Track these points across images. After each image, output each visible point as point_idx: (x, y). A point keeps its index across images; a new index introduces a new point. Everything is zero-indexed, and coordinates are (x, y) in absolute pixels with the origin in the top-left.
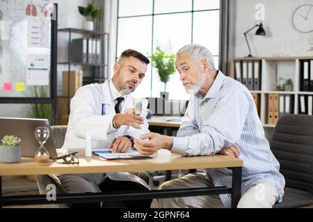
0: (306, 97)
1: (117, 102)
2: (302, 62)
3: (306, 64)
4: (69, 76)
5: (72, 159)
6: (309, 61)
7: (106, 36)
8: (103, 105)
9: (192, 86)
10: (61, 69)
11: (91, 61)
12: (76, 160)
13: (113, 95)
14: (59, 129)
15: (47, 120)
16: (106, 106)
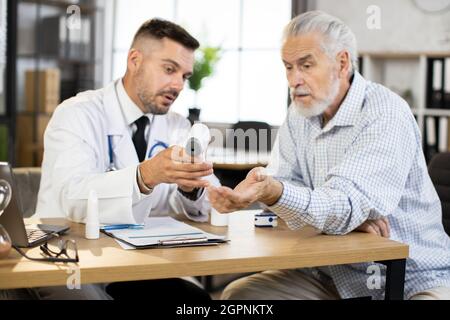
0: (437, 119)
1: (135, 128)
2: (431, 61)
3: (437, 66)
4: (37, 78)
5: (64, 251)
6: (442, 59)
7: (98, 15)
8: (109, 137)
9: (313, 101)
10: (23, 66)
11: (74, 54)
12: (71, 254)
13: (127, 115)
14: (22, 176)
15: (6, 164)
16: (116, 140)
